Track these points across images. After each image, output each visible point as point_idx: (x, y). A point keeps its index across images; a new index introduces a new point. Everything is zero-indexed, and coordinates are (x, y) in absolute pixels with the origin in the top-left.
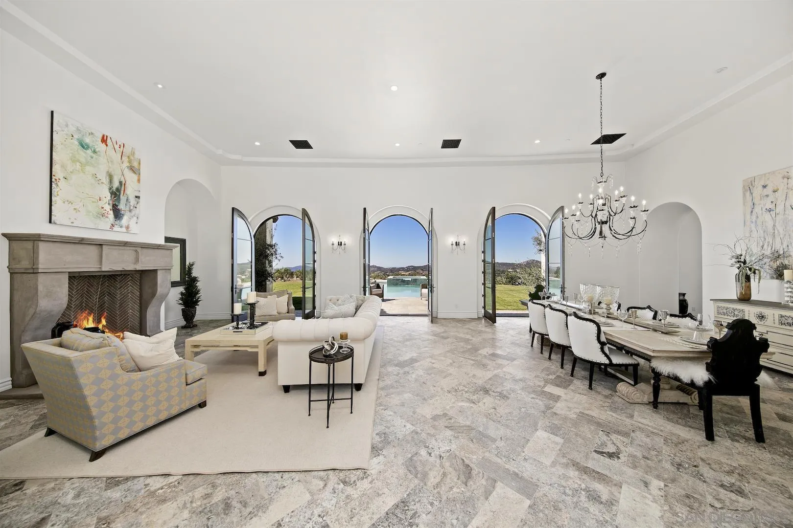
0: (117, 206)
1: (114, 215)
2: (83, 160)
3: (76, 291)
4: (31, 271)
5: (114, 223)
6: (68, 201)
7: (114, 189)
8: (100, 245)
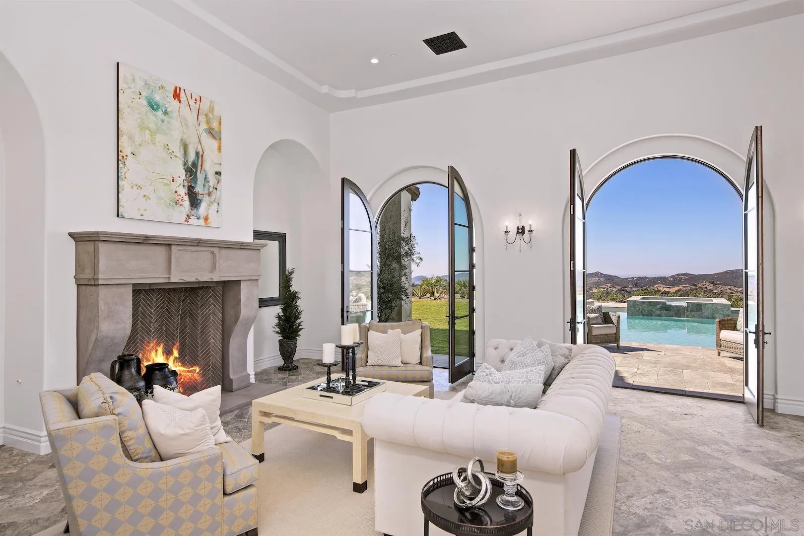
0: (193, 188)
1: (190, 201)
2: (152, 126)
3: (156, 310)
4: (92, 283)
5: (190, 214)
6: (136, 185)
7: (190, 163)
8: (168, 244)
